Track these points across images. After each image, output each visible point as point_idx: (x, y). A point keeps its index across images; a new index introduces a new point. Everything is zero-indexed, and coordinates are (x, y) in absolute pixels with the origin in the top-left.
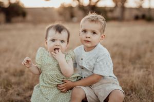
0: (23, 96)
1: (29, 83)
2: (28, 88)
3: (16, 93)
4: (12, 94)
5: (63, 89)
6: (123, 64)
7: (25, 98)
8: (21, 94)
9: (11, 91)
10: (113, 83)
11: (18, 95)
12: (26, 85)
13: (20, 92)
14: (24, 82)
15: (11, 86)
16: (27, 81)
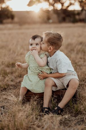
0: (15, 82)
1: (18, 73)
2: (18, 76)
3: (11, 80)
4: (7, 80)
5: (41, 77)
6: (84, 59)
7: (16, 83)
8: (14, 80)
9: (7, 79)
10: (73, 75)
11: (12, 81)
12: (17, 74)
13: (13, 79)
14: (15, 72)
15: (7, 75)
16: (17, 71)
